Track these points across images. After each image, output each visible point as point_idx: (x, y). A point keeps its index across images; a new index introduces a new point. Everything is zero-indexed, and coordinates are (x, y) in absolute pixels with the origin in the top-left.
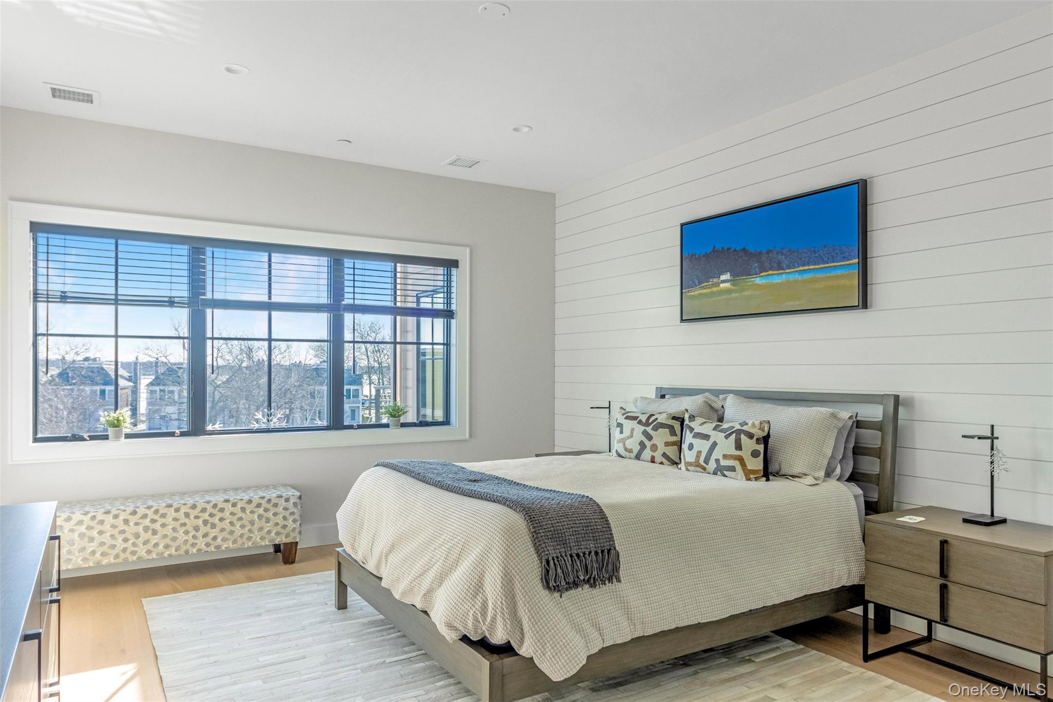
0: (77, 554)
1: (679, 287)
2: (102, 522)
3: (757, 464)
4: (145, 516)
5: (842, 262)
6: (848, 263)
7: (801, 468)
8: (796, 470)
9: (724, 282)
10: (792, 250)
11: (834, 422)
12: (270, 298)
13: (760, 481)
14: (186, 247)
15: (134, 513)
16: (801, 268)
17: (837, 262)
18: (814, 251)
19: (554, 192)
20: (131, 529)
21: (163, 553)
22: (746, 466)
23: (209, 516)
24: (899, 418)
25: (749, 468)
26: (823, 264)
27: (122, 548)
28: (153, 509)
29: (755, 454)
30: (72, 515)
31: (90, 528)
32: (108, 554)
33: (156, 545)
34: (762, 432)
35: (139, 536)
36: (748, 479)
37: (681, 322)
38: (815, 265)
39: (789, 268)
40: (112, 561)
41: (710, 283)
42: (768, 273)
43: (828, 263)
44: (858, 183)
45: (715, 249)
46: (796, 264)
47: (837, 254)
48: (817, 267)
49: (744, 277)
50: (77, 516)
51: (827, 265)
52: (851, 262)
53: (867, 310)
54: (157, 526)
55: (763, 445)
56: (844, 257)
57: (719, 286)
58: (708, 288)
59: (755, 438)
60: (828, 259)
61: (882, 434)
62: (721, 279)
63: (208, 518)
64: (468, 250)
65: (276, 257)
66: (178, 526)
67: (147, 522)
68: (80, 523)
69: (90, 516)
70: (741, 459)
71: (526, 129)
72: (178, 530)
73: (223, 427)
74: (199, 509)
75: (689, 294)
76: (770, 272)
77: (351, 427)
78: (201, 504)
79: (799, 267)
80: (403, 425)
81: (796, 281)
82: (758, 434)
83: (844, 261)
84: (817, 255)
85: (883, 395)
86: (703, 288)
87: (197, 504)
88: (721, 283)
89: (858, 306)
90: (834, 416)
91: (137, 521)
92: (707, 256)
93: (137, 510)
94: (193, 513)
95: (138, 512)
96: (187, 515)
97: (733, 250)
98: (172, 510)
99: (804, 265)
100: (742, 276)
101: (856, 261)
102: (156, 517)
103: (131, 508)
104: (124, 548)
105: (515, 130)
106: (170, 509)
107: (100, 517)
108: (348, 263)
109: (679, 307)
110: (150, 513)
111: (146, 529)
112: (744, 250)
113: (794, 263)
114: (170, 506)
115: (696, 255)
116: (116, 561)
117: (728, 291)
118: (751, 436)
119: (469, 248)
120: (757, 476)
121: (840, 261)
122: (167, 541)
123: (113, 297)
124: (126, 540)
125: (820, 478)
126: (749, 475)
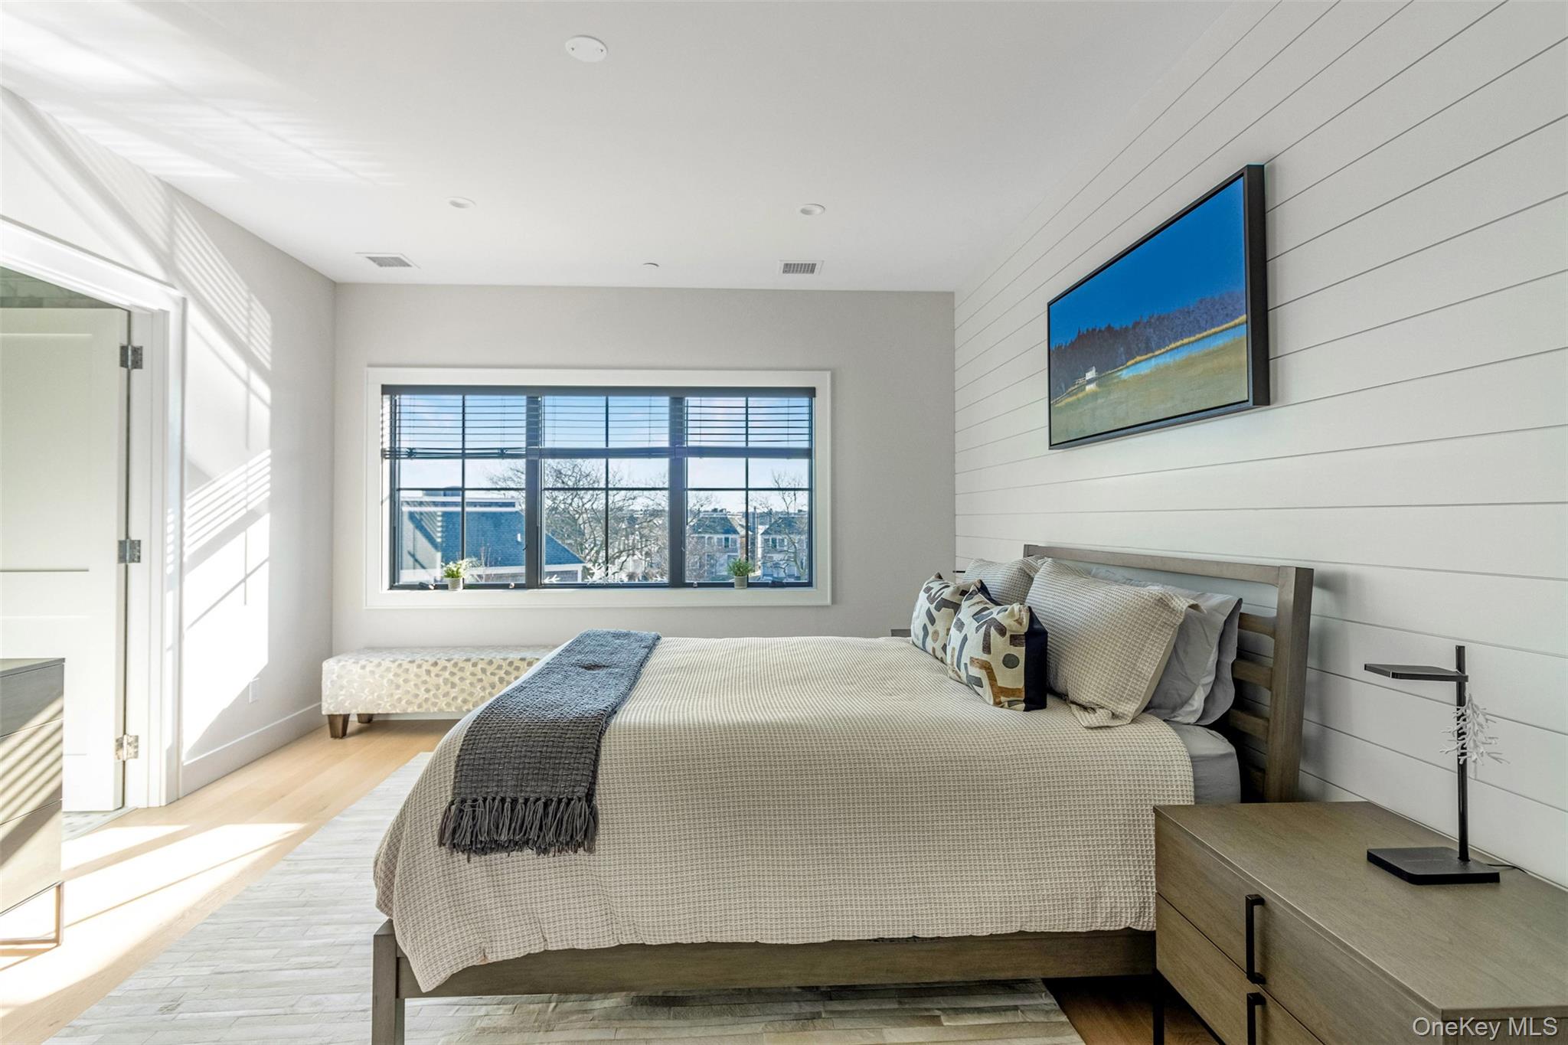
0: (386, 700)
1: (1047, 399)
2: (407, 670)
3: (1014, 679)
4: (445, 668)
5: (1225, 323)
6: (1232, 324)
7: (1092, 693)
8: (1084, 696)
9: (1090, 382)
10: (1162, 317)
11: (1164, 615)
12: (607, 446)
13: (1015, 709)
14: (525, 397)
15: (435, 664)
16: (1173, 345)
17: (1218, 326)
18: (1188, 312)
19: (951, 290)
20: (432, 680)
21: (461, 707)
22: (996, 681)
23: (505, 673)
24: (1312, 613)
25: (1000, 683)
26: (1200, 333)
27: (424, 698)
28: (452, 662)
29: (1009, 662)
30: (382, 662)
31: (396, 675)
32: (412, 703)
33: (455, 698)
34: (1019, 626)
35: (439, 688)
36: (998, 704)
37: (1050, 449)
38: (1190, 336)
39: (1159, 348)
40: (417, 710)
41: (1076, 387)
42: (1135, 360)
43: (1206, 330)
44: (1242, 175)
45: (1081, 334)
46: (1166, 338)
47: (1217, 310)
48: (1192, 339)
49: (1110, 372)
50: (387, 663)
51: (1205, 334)
52: (1237, 321)
53: (1271, 407)
54: (456, 679)
55: (1024, 648)
56: (1227, 315)
57: (1085, 389)
58: (1073, 395)
59: (1008, 635)
60: (1207, 322)
61: (1276, 642)
62: (1087, 379)
63: (504, 675)
64: (828, 374)
65: (614, 400)
66: (475, 682)
67: (446, 674)
68: (388, 670)
69: (397, 663)
70: (989, 669)
71: (818, 210)
72: (476, 685)
73: (560, 580)
74: (495, 666)
75: (1057, 405)
76: (1138, 358)
77: (691, 585)
78: (497, 661)
79: (1170, 343)
80: (750, 585)
81: (1167, 367)
82: (1014, 629)
83: (1227, 322)
84: (1192, 318)
85: (1279, 567)
86: (1070, 395)
87: (494, 660)
88: (1087, 384)
89: (1247, 401)
90: (1162, 603)
91: (438, 673)
92: (1072, 345)
93: (438, 661)
94: (490, 669)
95: (439, 664)
96: (484, 671)
97: (1098, 330)
98: (470, 664)
99: (1176, 339)
100: (1107, 370)
101: (1243, 318)
102: (455, 670)
103: (432, 660)
104: (426, 698)
105: (805, 212)
106: (468, 663)
107: (406, 665)
108: (692, 401)
109: (1047, 429)
110: (449, 665)
111: (446, 681)
112: (1109, 328)
113: (1164, 337)
114: (468, 660)
115: (1062, 346)
116: (420, 710)
117: (1094, 396)
118: (1002, 631)
119: (829, 372)
120: (1011, 699)
121: (1222, 323)
122: (465, 695)
123: (460, 451)
124: (427, 691)
125: (1127, 715)
126: (1002, 696)
